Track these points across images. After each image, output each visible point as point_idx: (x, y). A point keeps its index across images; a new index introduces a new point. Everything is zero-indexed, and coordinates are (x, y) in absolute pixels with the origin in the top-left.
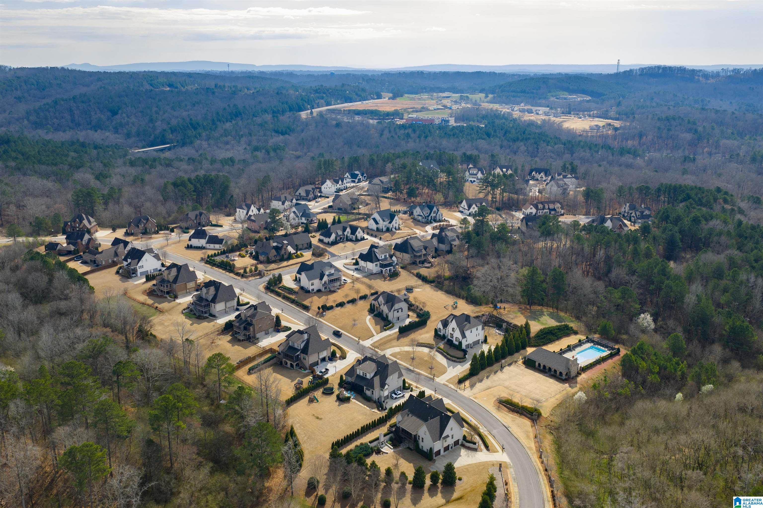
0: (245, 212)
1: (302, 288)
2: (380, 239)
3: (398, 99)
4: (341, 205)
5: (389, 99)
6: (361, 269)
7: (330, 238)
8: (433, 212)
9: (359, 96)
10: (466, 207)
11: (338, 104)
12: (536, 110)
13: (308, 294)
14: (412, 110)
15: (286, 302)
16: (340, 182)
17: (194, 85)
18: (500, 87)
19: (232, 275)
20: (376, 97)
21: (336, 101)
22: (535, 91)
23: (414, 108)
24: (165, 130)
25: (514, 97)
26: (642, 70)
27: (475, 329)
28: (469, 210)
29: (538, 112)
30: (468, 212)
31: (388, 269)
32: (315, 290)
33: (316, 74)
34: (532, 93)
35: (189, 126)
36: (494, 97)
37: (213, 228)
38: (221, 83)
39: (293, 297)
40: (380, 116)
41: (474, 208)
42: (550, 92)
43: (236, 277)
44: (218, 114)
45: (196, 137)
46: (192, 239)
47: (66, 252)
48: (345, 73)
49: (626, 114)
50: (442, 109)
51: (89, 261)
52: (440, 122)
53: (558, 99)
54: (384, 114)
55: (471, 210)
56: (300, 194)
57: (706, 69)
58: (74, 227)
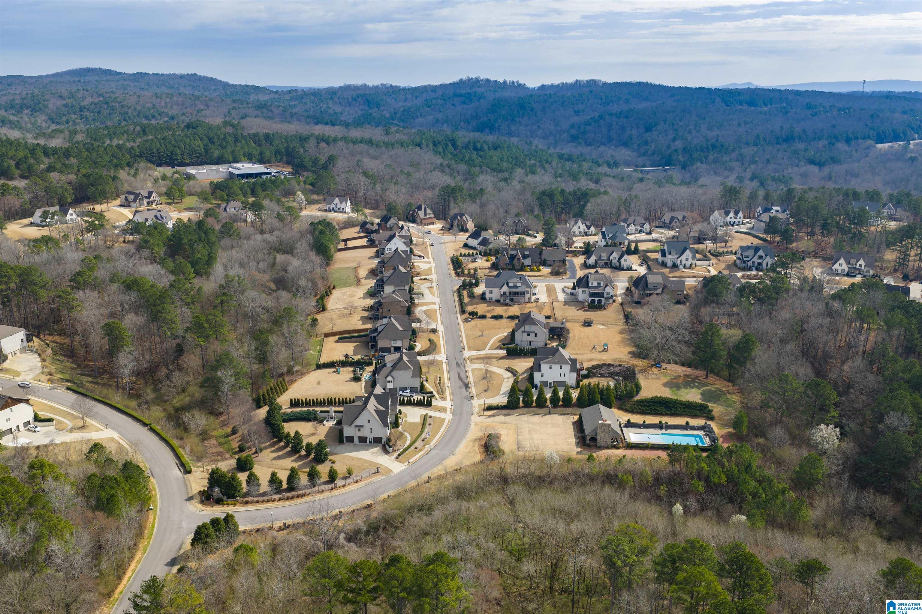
8: (756, 256)
16: (732, 215)
27: (558, 366)
31: (597, 299)
32: (494, 300)
41: (841, 265)
45: (700, 159)
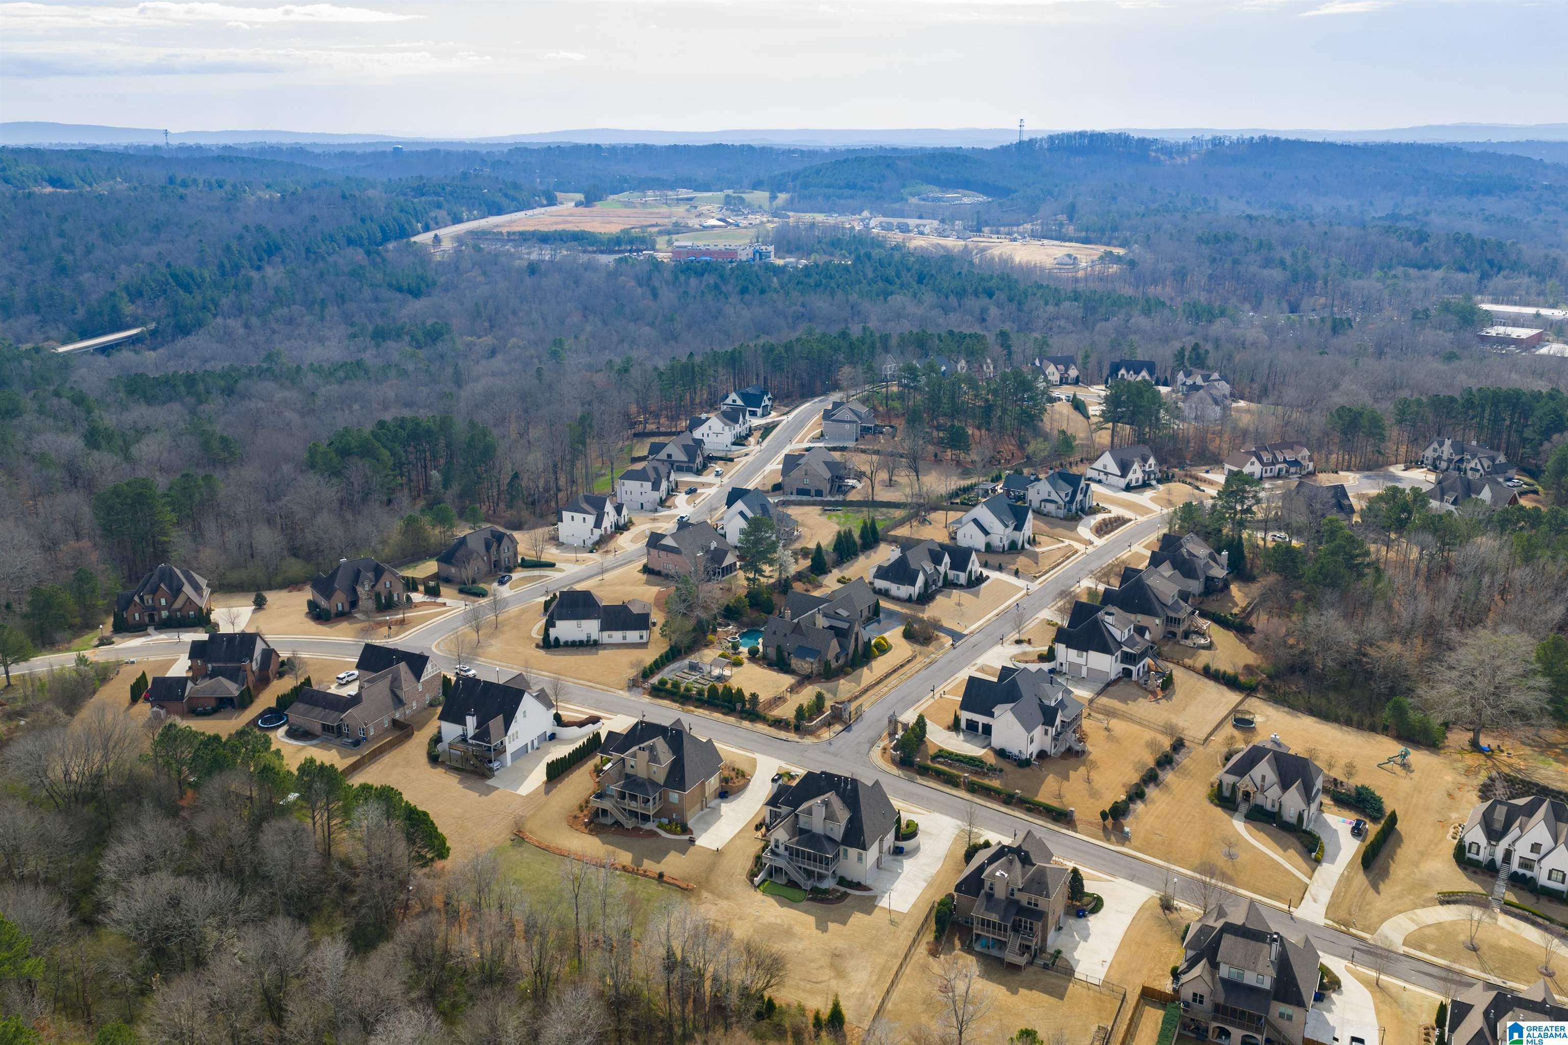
0: (591, 519)
1: (1001, 753)
2: (1017, 573)
3: (599, 205)
4: (807, 481)
5: (577, 205)
6: (1065, 669)
7: (913, 584)
9: (513, 199)
10: (1114, 468)
11: (475, 219)
12: (918, 226)
13: (1027, 770)
14: (656, 229)
15: (989, 804)
17: (114, 178)
18: (795, 177)
19: (760, 727)
20: (545, 202)
21: (470, 211)
22: (875, 185)
23: (657, 225)
24: (113, 294)
25: (839, 197)
26: (1051, 138)
28: (1123, 475)
29: (921, 228)
30: (1123, 482)
33: (359, 151)
34: (871, 188)
35: (171, 280)
36: (792, 200)
37: (536, 572)
38: (181, 175)
39: (996, 783)
40: (602, 243)
42: (904, 186)
43: (783, 734)
44: (228, 248)
45: (204, 308)
46: (558, 623)
47: (213, 704)
48: (427, 149)
49: (1102, 231)
50: (720, 227)
51: (317, 728)
52: (751, 256)
53: (924, 200)
54: (610, 240)
55: (1131, 476)
56: (669, 456)
57: (1165, 137)
58: (153, 608)
